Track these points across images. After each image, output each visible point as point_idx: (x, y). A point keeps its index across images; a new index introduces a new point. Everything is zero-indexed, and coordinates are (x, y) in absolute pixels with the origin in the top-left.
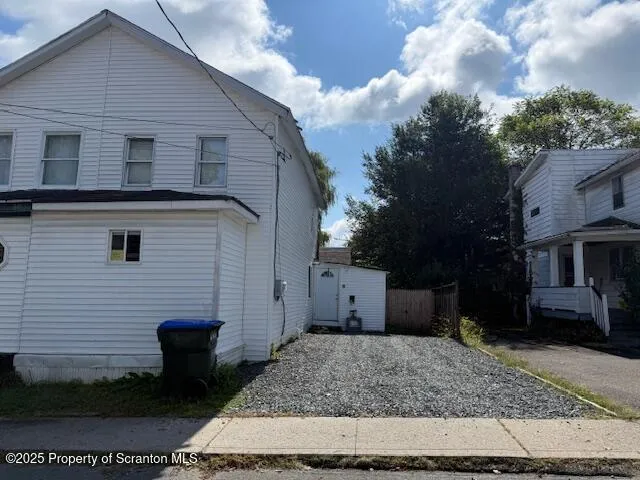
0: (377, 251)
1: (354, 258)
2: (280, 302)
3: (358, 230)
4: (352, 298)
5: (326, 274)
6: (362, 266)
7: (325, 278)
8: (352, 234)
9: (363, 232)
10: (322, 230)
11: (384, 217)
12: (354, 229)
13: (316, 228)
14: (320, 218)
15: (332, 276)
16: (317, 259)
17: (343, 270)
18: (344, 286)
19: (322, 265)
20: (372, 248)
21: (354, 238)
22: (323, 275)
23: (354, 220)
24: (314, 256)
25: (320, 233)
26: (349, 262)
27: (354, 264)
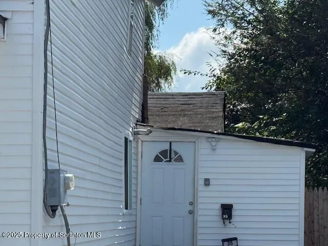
0: (284, 100)
1: (232, 117)
2: (58, 220)
3: (240, 52)
4: (227, 210)
5: (165, 156)
6: (247, 135)
7: (163, 165)
8: (224, 62)
9: (254, 55)
10: (154, 52)
11: (299, 21)
12: (231, 50)
13: (141, 46)
14: (149, 24)
15: (180, 159)
16: (144, 119)
17: (203, 146)
18: (207, 182)
19: (157, 135)
20: (271, 94)
21: (229, 70)
22: (157, 159)
23: (229, 28)
24: (136, 113)
25: (148, 57)
26: (219, 126)
27: (228, 132)
